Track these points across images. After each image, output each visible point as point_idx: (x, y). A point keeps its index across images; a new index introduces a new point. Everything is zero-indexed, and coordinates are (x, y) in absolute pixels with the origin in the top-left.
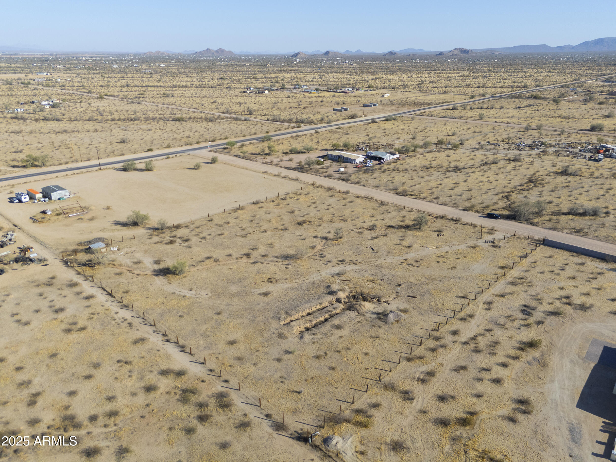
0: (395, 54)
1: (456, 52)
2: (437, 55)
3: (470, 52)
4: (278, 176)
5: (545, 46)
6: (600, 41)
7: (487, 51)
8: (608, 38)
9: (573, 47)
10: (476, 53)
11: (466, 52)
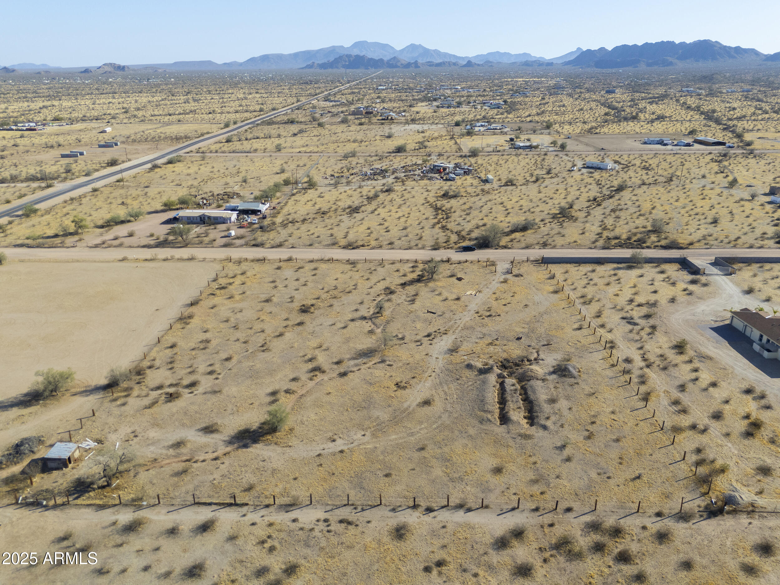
0: (13, 71)
1: (107, 69)
2: (82, 72)
3: (126, 69)
4: (151, 260)
5: (210, 63)
6: (265, 58)
7: (146, 67)
8: (273, 55)
9: (241, 64)
10: (134, 70)
11: (122, 68)
